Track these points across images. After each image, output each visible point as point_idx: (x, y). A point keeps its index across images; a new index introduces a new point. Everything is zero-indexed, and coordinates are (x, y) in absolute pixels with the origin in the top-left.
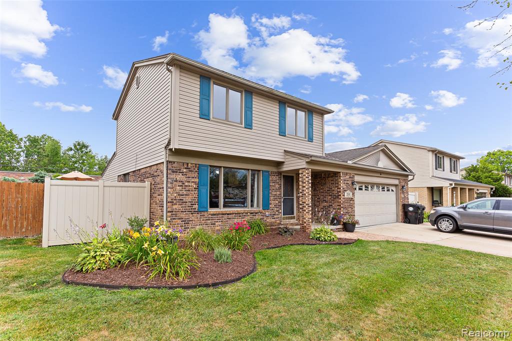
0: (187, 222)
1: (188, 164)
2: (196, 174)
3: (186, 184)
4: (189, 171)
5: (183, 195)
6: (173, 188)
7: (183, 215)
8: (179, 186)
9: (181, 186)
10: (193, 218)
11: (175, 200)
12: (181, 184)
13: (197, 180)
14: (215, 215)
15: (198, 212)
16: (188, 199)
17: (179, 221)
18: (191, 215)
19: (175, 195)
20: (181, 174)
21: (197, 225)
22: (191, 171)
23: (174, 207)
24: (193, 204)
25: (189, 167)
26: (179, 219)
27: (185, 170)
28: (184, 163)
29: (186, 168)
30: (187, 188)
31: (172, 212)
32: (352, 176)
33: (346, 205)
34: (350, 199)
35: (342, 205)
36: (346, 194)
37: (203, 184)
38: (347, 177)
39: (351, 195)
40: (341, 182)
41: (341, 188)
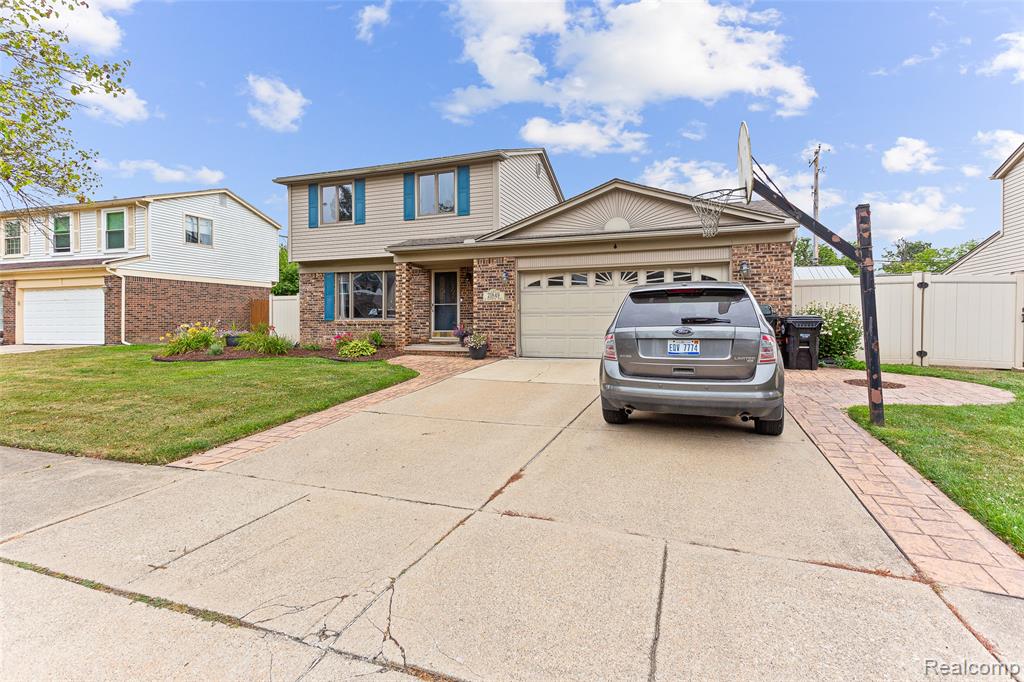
0: (315, 331)
1: (316, 274)
2: (323, 284)
3: (315, 294)
4: (317, 281)
5: (313, 305)
6: (304, 299)
7: (312, 324)
8: (308, 296)
9: (310, 296)
10: (321, 326)
11: (306, 309)
12: (310, 294)
13: (323, 289)
14: (340, 325)
15: (325, 321)
16: (316, 309)
17: (309, 330)
18: (319, 325)
19: (306, 305)
20: (310, 285)
21: (324, 334)
22: (319, 281)
23: (305, 316)
24: (321, 314)
25: (317, 277)
26: (309, 327)
27: (314, 281)
28: (312, 274)
29: (315, 279)
30: (316, 298)
31: (304, 320)
32: (505, 262)
33: (487, 314)
34: (498, 303)
35: (475, 315)
36: (486, 295)
37: (329, 292)
38: (490, 266)
39: (502, 297)
40: (475, 275)
41: (475, 286)
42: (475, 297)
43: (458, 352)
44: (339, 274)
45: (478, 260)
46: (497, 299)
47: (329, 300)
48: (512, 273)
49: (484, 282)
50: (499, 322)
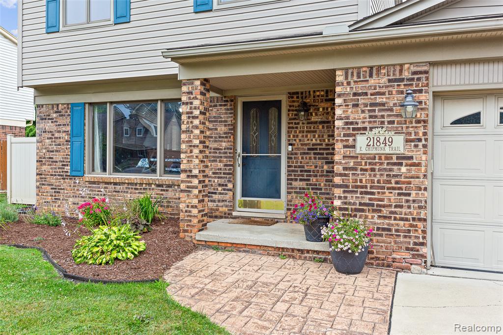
0: (57, 191)
1: (58, 105)
2: (68, 120)
3: (57, 135)
4: (60, 116)
5: (53, 151)
6: (41, 142)
7: (54, 181)
8: (48, 138)
9: (50, 138)
10: (65, 184)
11: (44, 158)
12: (50, 136)
13: (68, 128)
14: (94, 183)
15: (72, 177)
16: (58, 157)
17: (50, 188)
18: (62, 181)
19: (44, 151)
20: (50, 121)
21: (69, 197)
22: (62, 115)
23: (44, 168)
24: (65, 165)
25: (60, 109)
26: (49, 185)
27: (55, 115)
28: (53, 105)
29: (56, 112)
30: (58, 141)
31: (41, 174)
32: (406, 74)
33: (365, 178)
34: (388, 157)
35: (337, 180)
36: (362, 142)
37: (76, 134)
38: (372, 82)
39: (399, 144)
40: (338, 101)
41: (338, 123)
42: (338, 146)
43: (301, 251)
44: (90, 104)
45: (346, 70)
46: (387, 150)
47: (77, 145)
48: (422, 97)
49: (359, 116)
50: (391, 197)
